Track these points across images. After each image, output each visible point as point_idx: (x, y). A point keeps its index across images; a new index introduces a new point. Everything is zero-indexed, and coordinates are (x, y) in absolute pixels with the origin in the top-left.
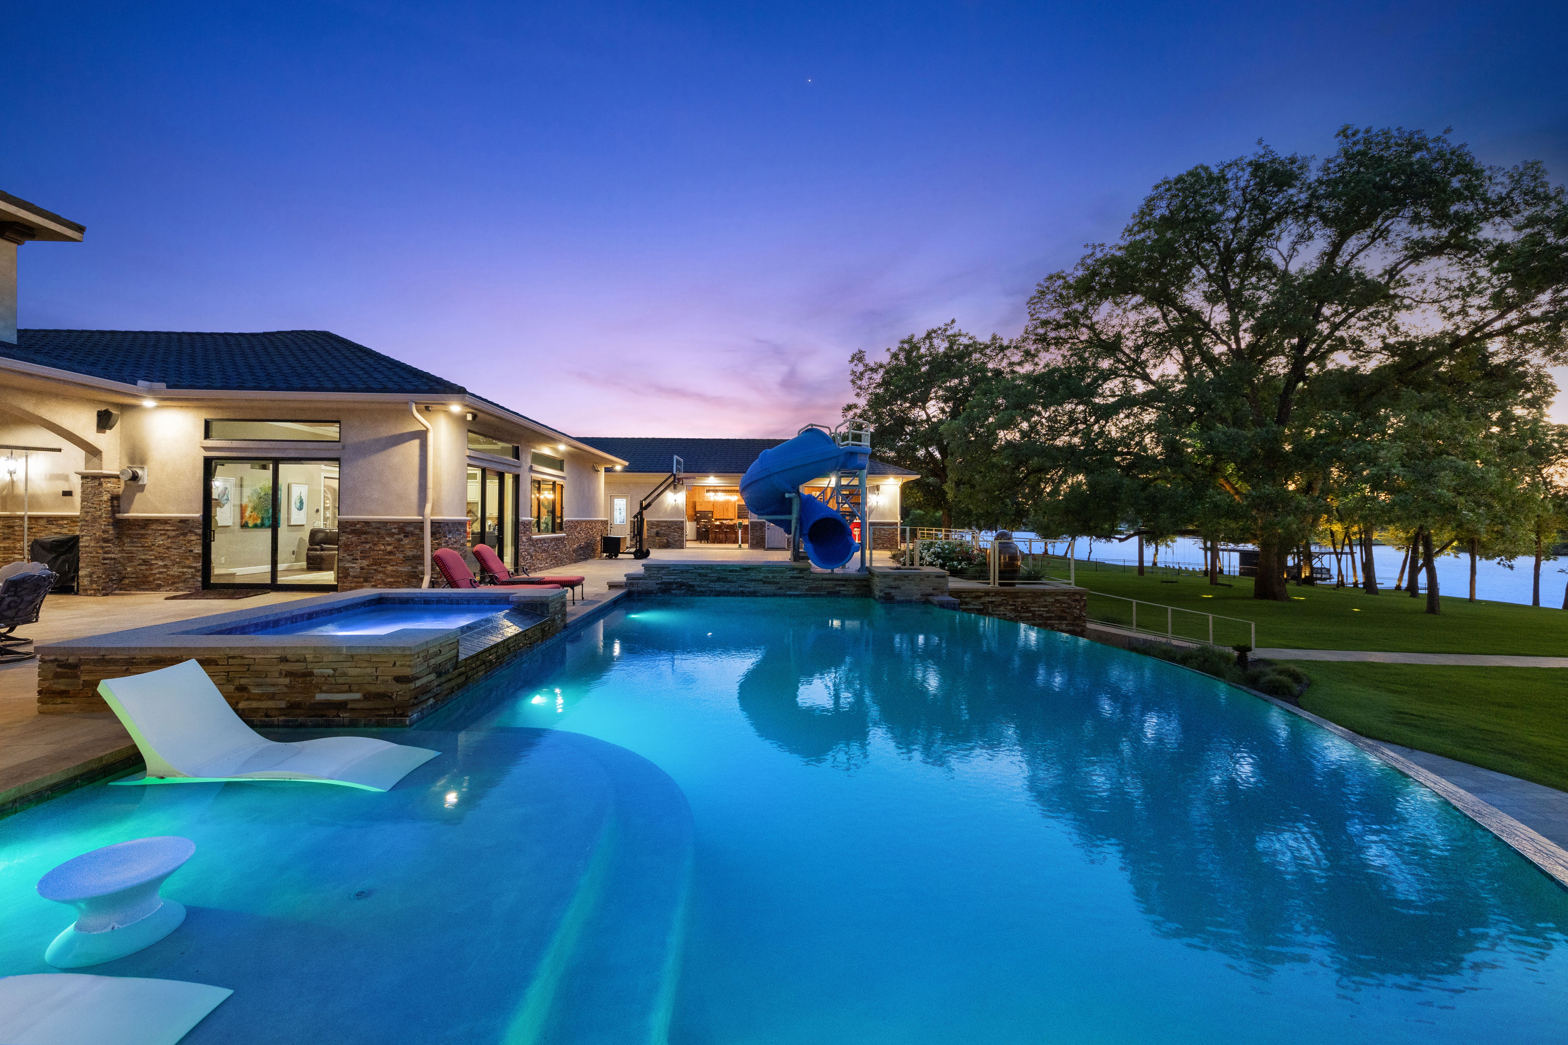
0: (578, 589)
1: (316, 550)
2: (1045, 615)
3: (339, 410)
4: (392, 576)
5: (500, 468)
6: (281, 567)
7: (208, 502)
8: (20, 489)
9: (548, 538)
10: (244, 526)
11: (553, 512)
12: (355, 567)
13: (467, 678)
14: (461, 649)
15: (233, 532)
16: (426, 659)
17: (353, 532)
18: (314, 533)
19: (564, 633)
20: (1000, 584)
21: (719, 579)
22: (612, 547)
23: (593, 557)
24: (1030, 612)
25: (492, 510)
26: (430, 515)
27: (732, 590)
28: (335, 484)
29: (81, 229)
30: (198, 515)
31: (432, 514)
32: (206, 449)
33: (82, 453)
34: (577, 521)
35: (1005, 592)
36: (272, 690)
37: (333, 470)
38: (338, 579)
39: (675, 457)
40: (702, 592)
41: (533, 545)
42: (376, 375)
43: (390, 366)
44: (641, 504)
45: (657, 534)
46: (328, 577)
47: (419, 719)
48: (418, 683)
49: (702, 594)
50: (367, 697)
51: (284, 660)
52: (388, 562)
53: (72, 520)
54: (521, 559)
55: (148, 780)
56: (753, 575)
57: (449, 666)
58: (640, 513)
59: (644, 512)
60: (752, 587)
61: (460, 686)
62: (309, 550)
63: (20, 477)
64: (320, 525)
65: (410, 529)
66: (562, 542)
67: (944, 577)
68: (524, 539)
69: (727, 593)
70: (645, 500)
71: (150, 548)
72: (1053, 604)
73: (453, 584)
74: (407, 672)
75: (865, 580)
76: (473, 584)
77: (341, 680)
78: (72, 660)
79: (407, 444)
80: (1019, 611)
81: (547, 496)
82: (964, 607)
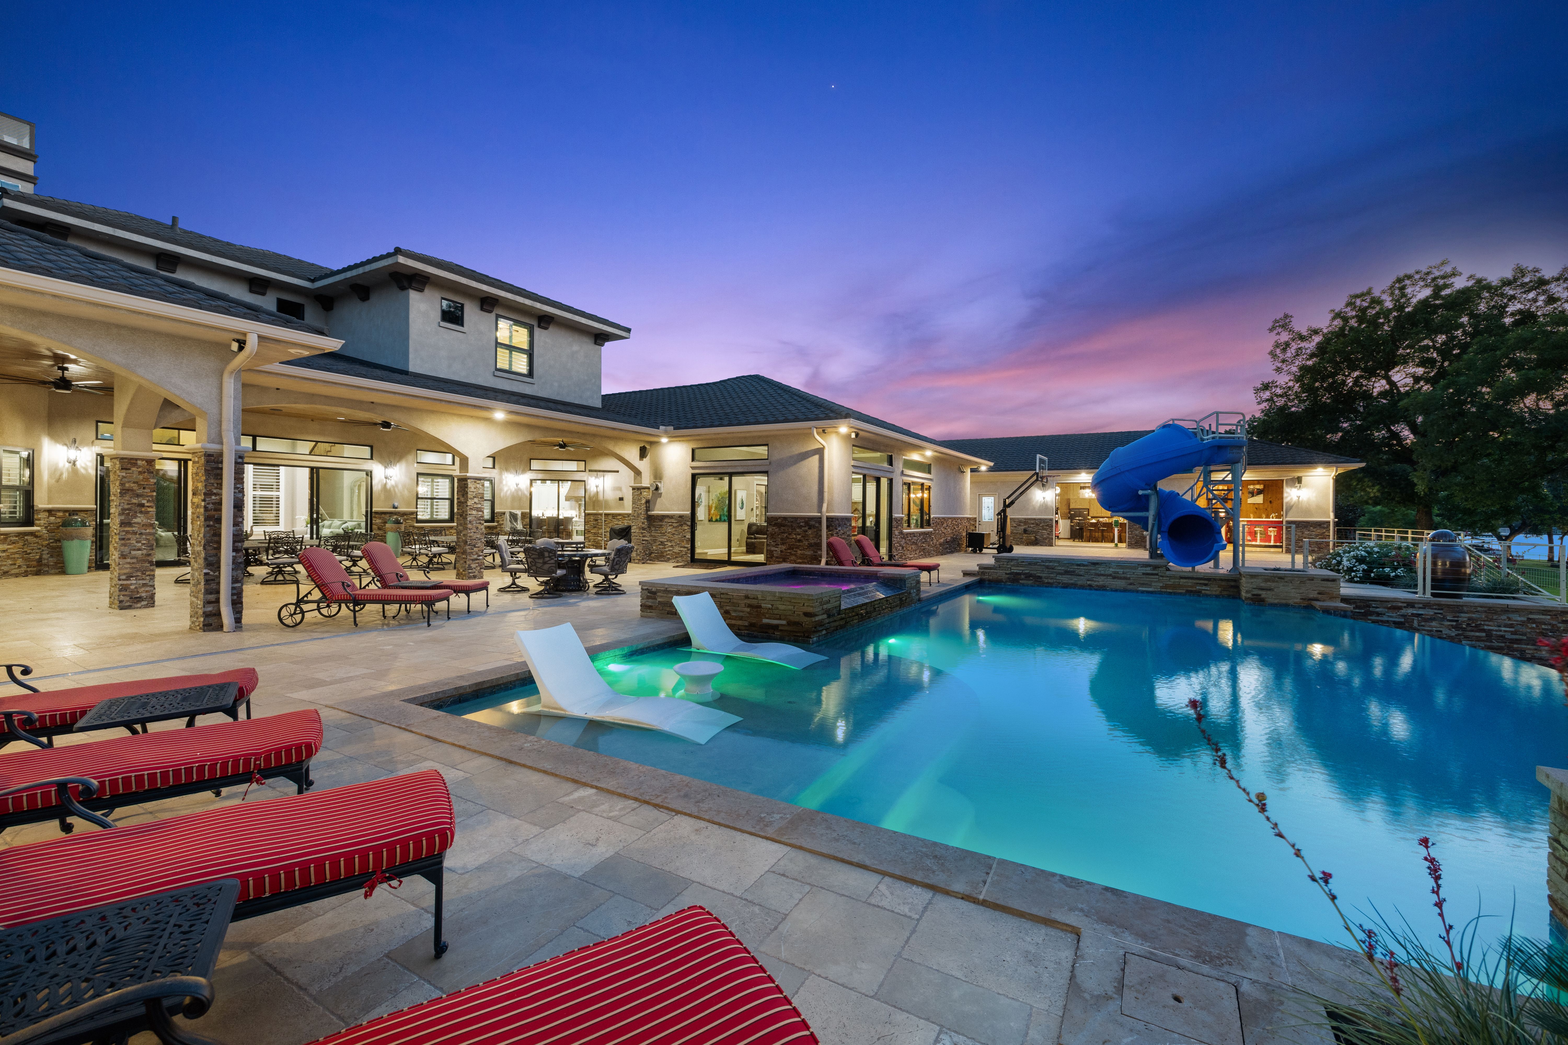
0: (934, 574)
1: (751, 538)
2: (1508, 636)
3: (767, 436)
4: (800, 558)
5: (877, 474)
6: (733, 550)
7: (694, 504)
8: (601, 497)
9: (917, 533)
10: (710, 520)
11: (922, 510)
12: (777, 551)
13: (846, 623)
14: (842, 603)
15: (704, 524)
16: (822, 604)
17: (775, 525)
18: (750, 526)
19: (918, 605)
20: (1433, 595)
21: (1067, 573)
22: (976, 542)
23: (959, 551)
24: (1483, 631)
25: (871, 508)
26: (826, 513)
27: (1079, 583)
28: (763, 489)
29: (628, 330)
30: (689, 512)
31: (827, 511)
32: (693, 468)
33: (632, 473)
34: (943, 518)
35: (1439, 605)
36: (741, 614)
37: (763, 480)
38: (767, 558)
39: (1038, 456)
40: (1048, 583)
41: (904, 538)
42: (791, 408)
43: (799, 400)
44: (1005, 502)
45: (1025, 531)
46: (760, 558)
47: (818, 642)
48: (817, 619)
49: (1050, 585)
50: (790, 623)
51: (747, 597)
52: (798, 547)
53: (624, 516)
54: (894, 550)
55: (693, 650)
56: (1101, 570)
57: (835, 611)
58: (1004, 511)
59: (1008, 510)
60: (1101, 581)
61: (842, 627)
62: (747, 538)
63: (600, 489)
64: (754, 520)
65: (812, 523)
66: (930, 536)
67: (1334, 580)
68: (897, 532)
69: (1074, 586)
70: (1008, 498)
71: (664, 534)
72: (1523, 624)
73: (841, 563)
74: (810, 610)
75: (1235, 581)
76: (854, 563)
77: (776, 612)
78: (654, 589)
79: (810, 459)
80: (1464, 630)
81: (916, 495)
82: (1374, 618)
